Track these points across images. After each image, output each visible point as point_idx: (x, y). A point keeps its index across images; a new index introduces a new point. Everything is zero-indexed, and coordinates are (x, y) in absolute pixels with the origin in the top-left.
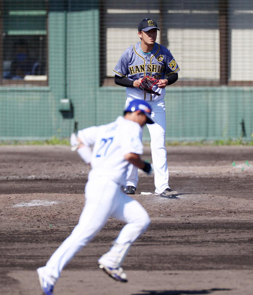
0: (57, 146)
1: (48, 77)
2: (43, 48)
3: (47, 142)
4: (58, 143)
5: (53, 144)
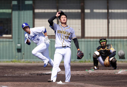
0: (16, 63)
1: (12, 36)
2: (10, 23)
3: (12, 61)
4: (16, 62)
5: (14, 62)
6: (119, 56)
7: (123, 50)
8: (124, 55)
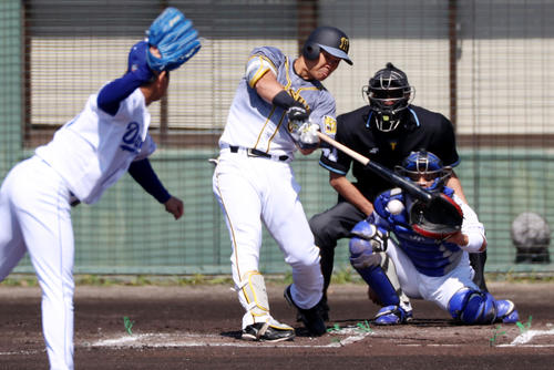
6: (516, 243)
7: (544, 217)
8: (547, 241)
